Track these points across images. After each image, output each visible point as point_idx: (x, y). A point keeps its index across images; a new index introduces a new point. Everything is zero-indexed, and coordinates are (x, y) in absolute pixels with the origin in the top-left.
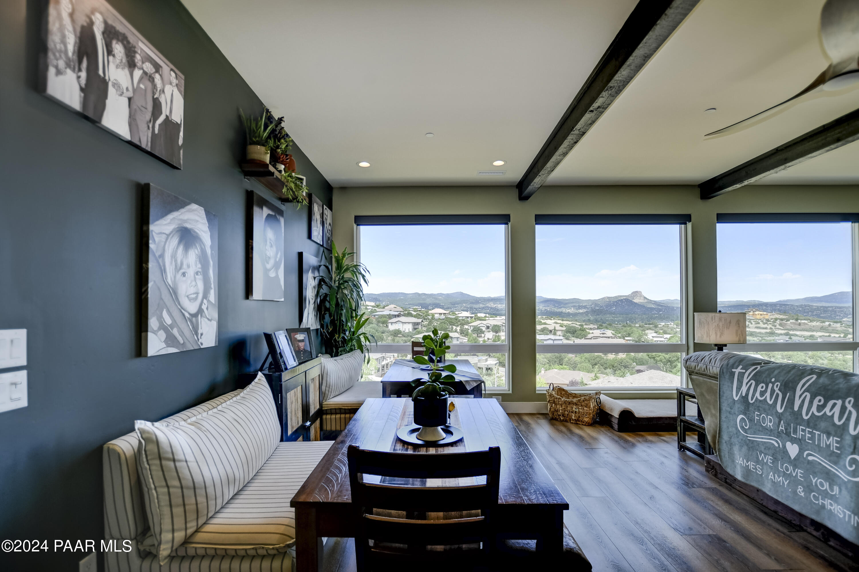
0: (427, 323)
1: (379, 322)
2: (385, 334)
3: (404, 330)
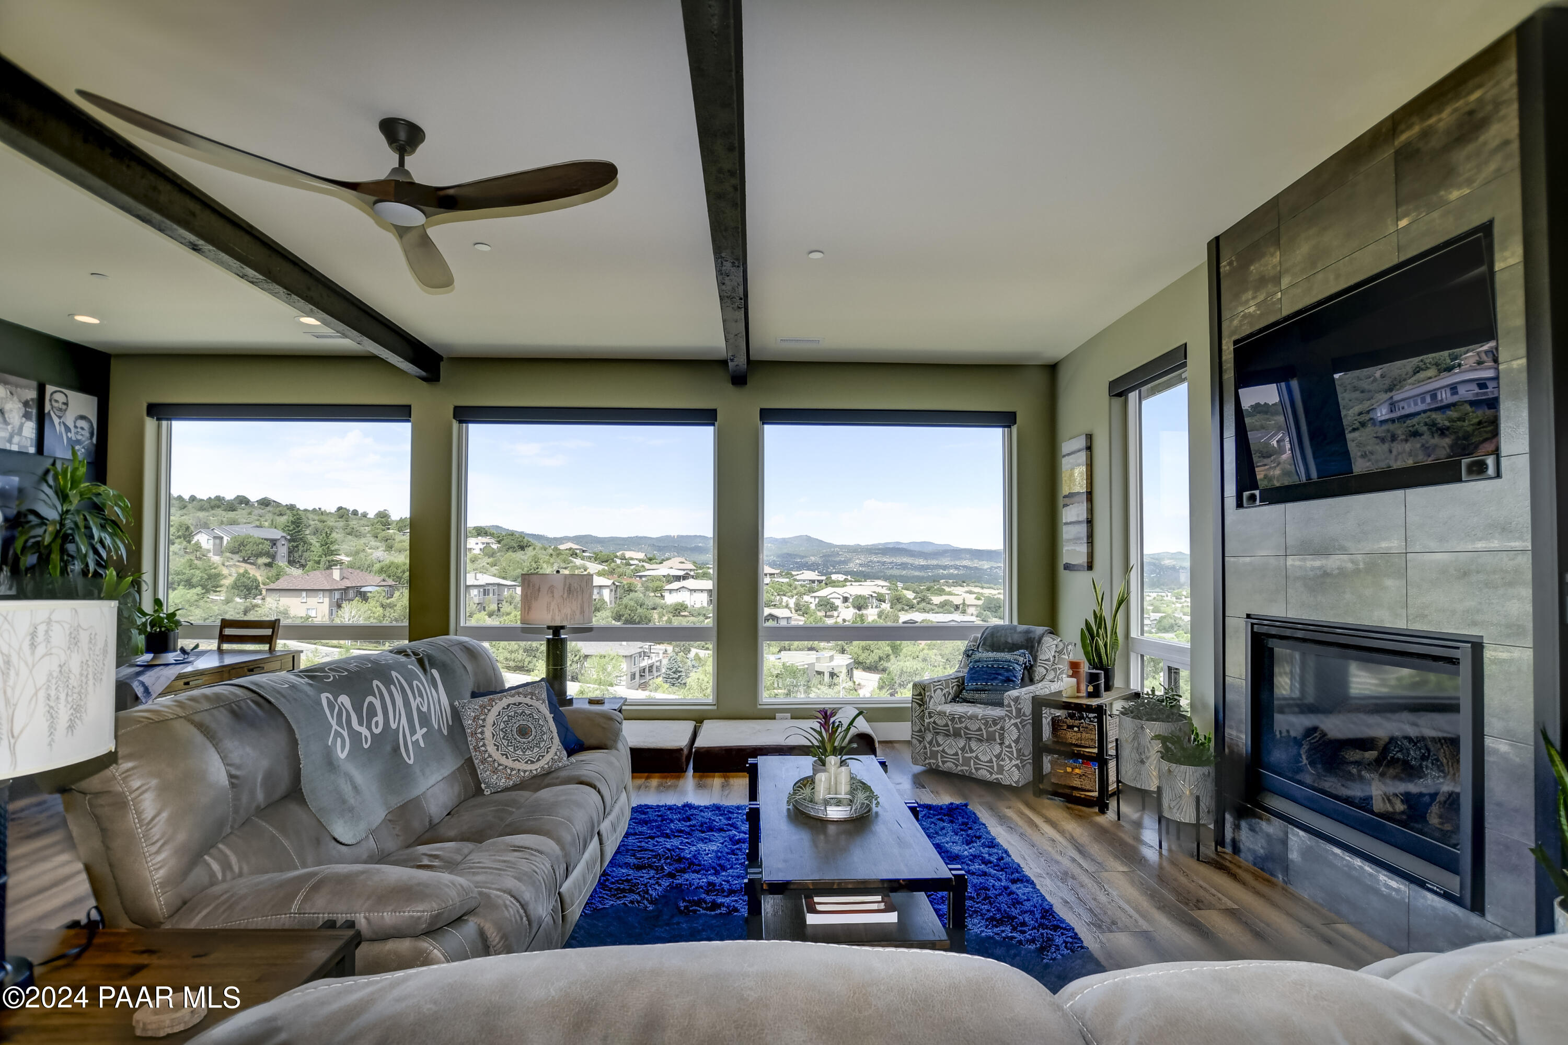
1: (647, 589)
2: (655, 611)
3: (693, 604)
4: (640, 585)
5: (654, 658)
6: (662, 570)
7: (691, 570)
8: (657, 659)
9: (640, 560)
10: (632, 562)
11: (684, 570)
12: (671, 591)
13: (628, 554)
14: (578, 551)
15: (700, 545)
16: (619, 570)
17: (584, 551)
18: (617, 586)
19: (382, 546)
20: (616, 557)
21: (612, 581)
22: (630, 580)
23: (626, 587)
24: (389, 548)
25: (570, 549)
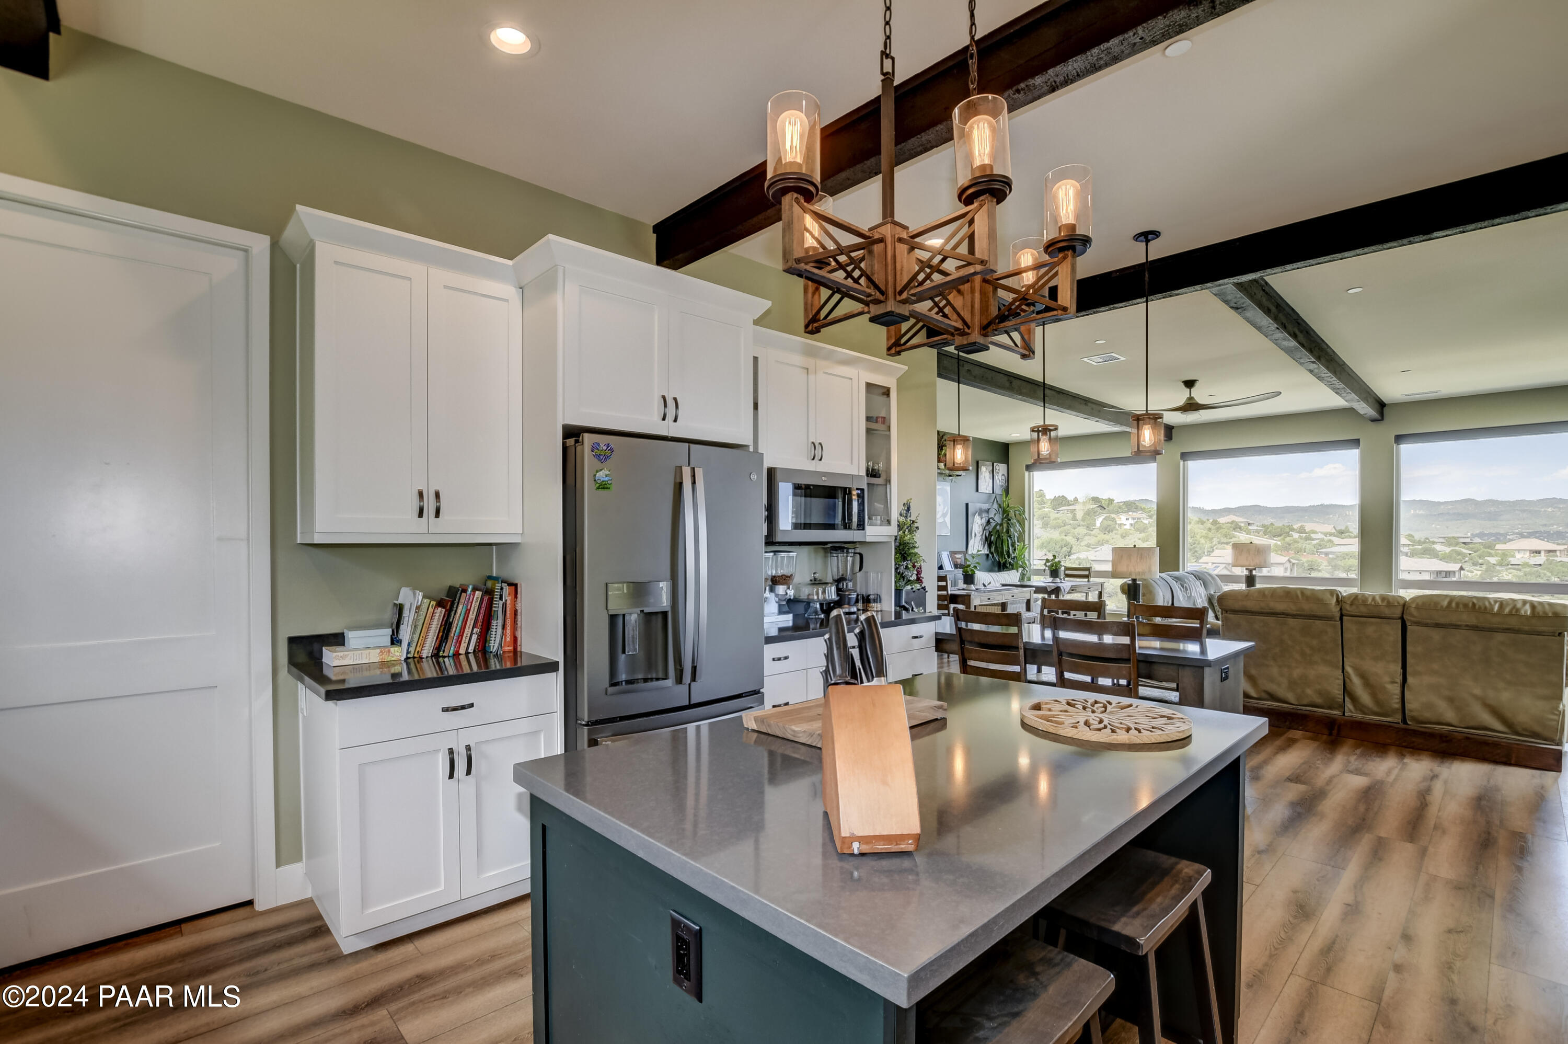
4: (1325, 563)
9: (1326, 534)
10: (1313, 536)
13: (1308, 527)
14: (1243, 525)
16: (1296, 545)
17: (1249, 524)
18: (1293, 564)
20: (1293, 530)
21: (1287, 558)
22: (1310, 558)
23: (1306, 565)
25: (1233, 522)
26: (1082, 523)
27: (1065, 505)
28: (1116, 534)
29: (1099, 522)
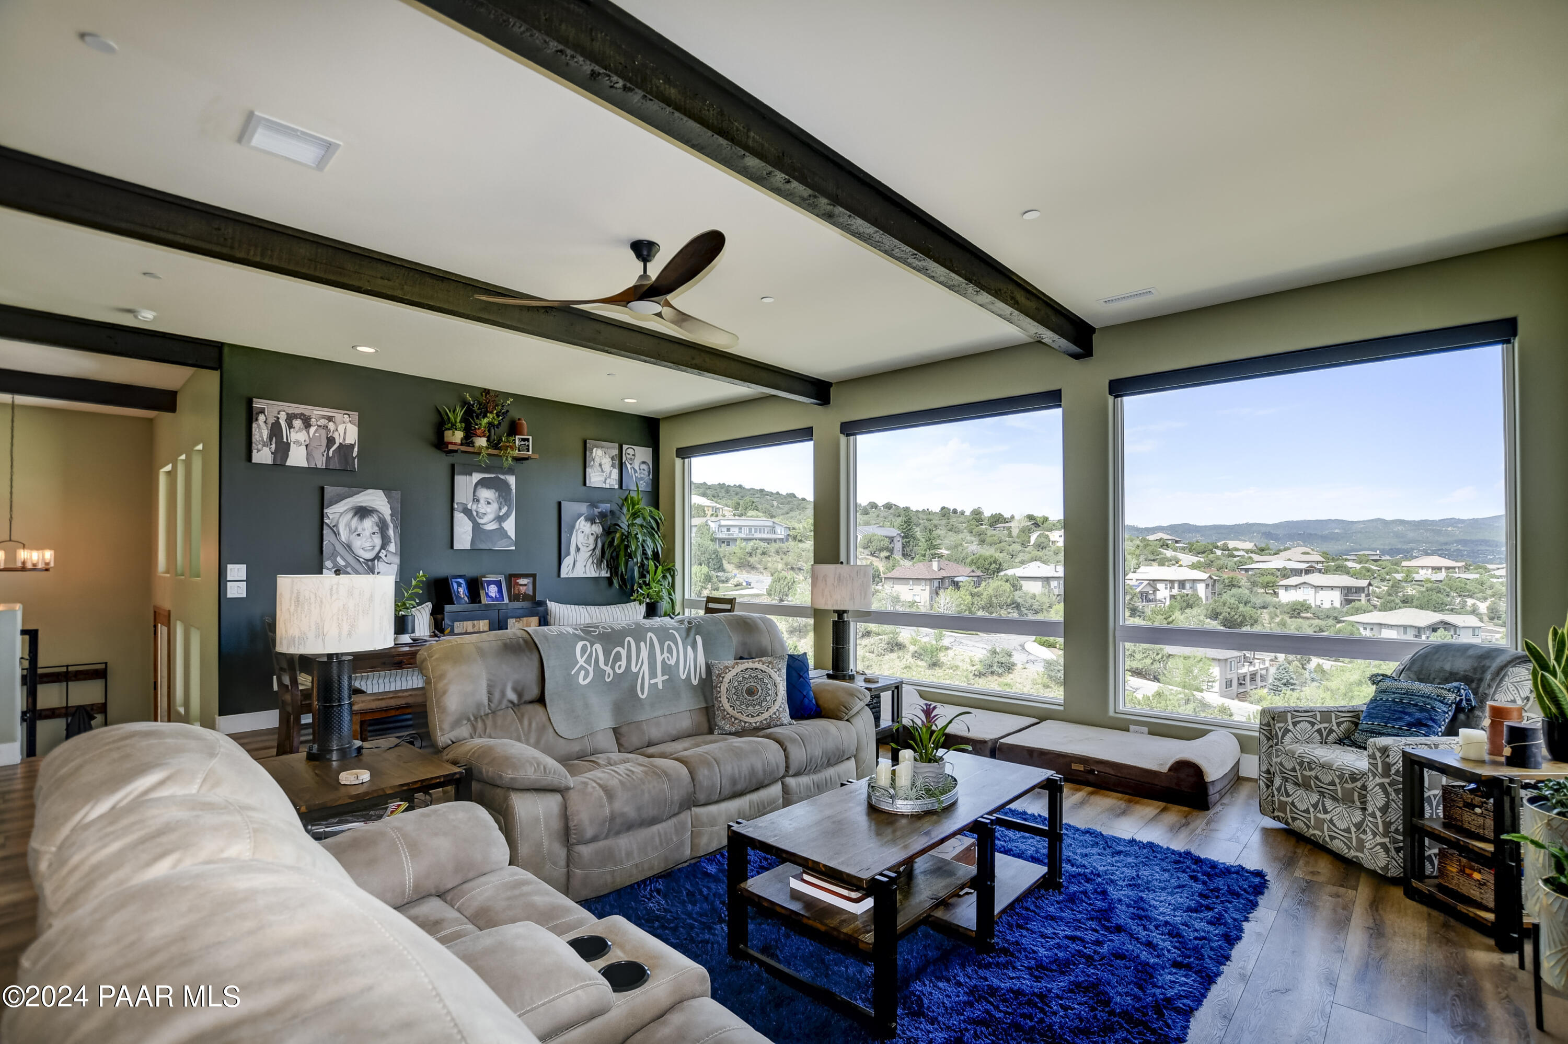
0: (1386, 588)
1: (1254, 584)
2: (1265, 611)
3: (1318, 603)
4: (1245, 579)
5: (1257, 665)
6: (1276, 563)
7: (1318, 562)
8: (1262, 666)
9: (1247, 551)
10: (1236, 553)
11: (1308, 562)
12: (1287, 587)
13: (1232, 544)
14: (1170, 542)
15: (1336, 531)
16: (1219, 562)
17: (1177, 542)
18: (1215, 580)
19: (976, 540)
20: (1217, 547)
21: (1208, 575)
22: (1232, 574)
23: (1227, 581)
24: (982, 542)
25: (1161, 539)
26: (1017, 540)
27: (1002, 522)
28: (1049, 551)
29: (1033, 538)
